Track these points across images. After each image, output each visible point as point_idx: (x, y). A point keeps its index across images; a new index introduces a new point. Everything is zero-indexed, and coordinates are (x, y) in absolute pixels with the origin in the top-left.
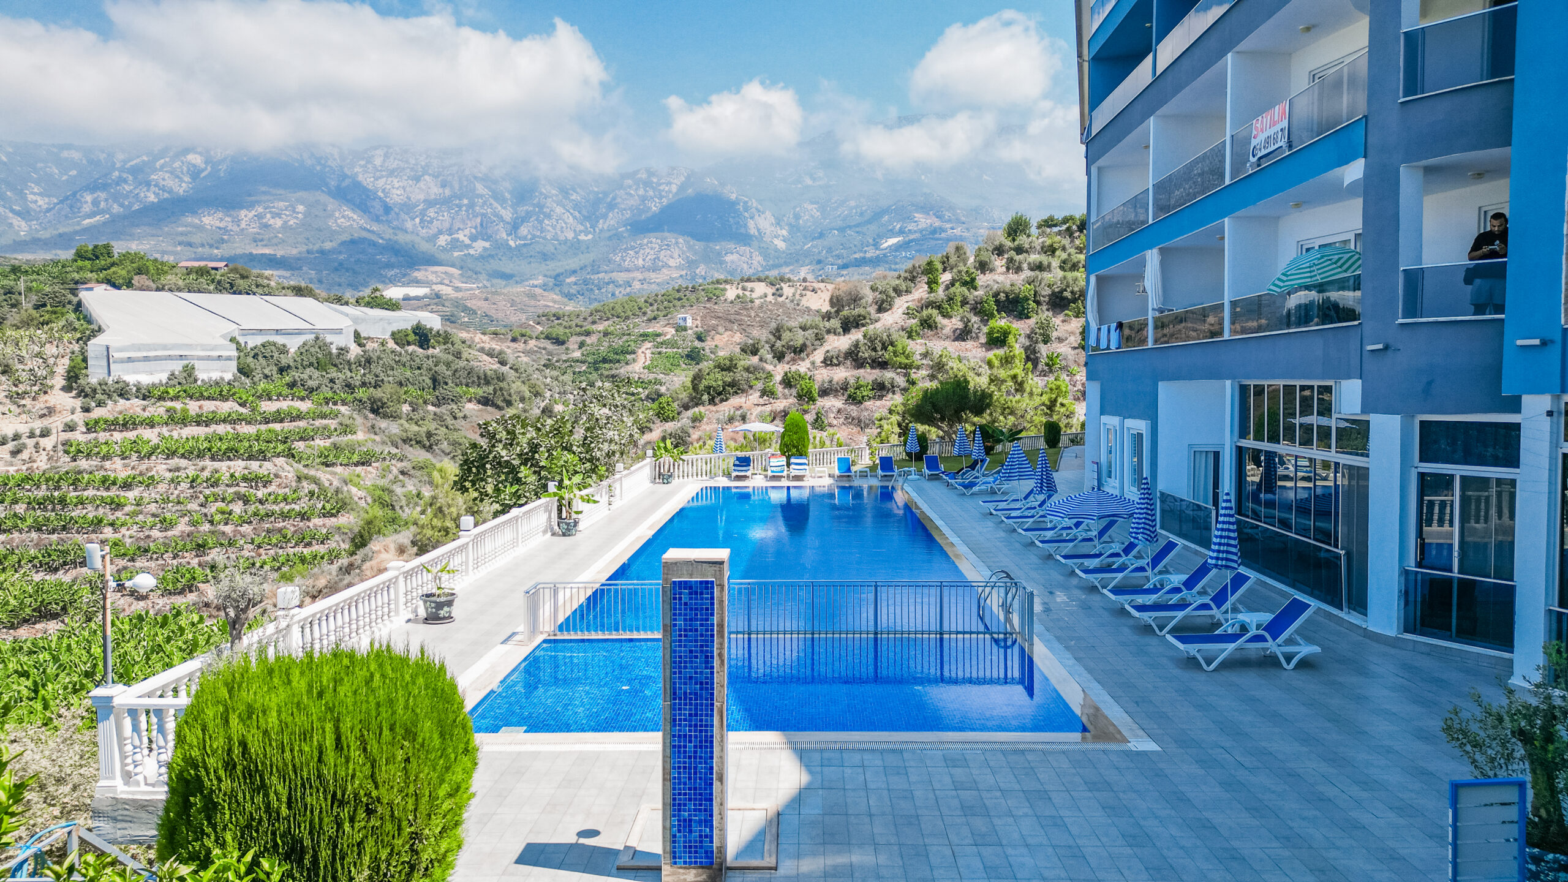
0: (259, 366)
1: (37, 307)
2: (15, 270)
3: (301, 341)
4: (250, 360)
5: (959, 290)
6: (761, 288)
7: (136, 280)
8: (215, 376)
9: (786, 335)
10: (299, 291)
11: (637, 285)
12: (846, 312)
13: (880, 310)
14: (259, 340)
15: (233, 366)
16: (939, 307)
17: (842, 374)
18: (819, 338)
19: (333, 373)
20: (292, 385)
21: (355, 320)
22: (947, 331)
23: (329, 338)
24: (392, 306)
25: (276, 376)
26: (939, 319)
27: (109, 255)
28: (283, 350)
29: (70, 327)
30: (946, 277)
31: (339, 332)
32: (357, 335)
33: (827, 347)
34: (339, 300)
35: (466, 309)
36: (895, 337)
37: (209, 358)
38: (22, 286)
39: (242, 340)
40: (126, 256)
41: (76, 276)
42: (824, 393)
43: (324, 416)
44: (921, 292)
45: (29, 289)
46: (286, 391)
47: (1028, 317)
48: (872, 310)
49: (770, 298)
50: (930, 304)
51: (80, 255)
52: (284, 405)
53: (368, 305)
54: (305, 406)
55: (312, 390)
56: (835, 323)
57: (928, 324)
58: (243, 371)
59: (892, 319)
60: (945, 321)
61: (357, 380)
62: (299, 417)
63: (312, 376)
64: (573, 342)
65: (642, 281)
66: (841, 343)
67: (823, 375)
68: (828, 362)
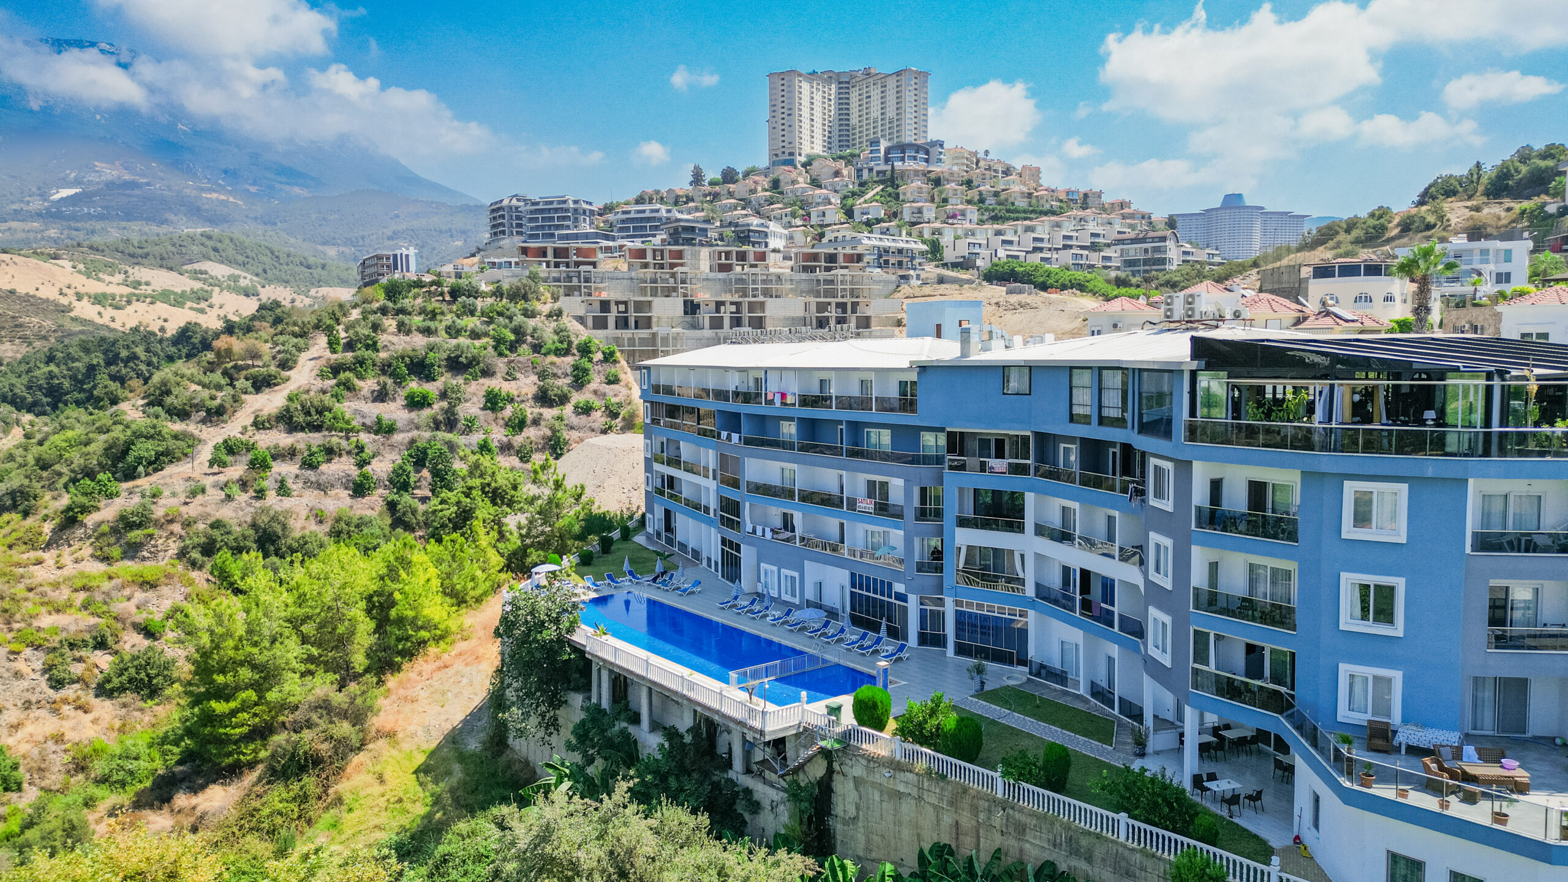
16: (352, 370)
17: (283, 438)
22: (365, 392)
26: (356, 381)
33: (248, 408)
36: (321, 400)
42: (275, 458)
47: (434, 380)
50: (340, 366)
57: (348, 387)
59: (305, 380)
60: (362, 383)
66: (265, 403)
68: (260, 425)
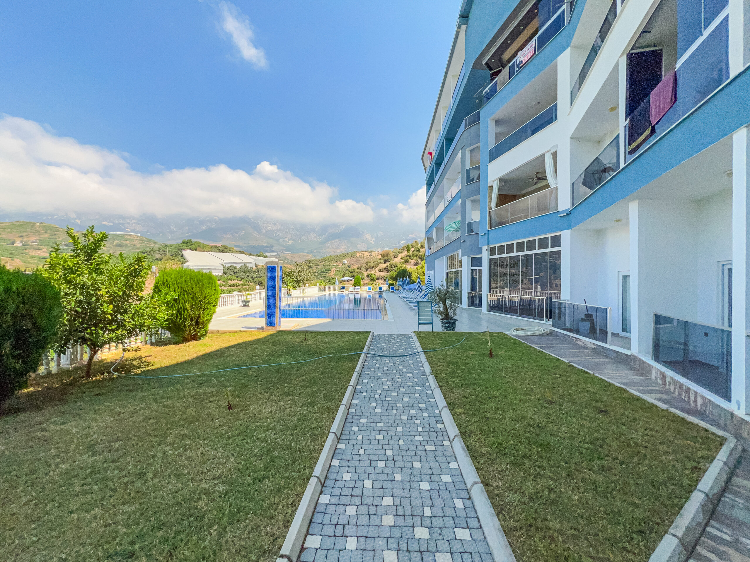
0: (229, 272)
1: (171, 255)
2: (166, 246)
3: (240, 265)
4: (226, 270)
5: (416, 252)
6: (366, 254)
7: (198, 249)
8: (217, 274)
9: (369, 264)
10: (241, 252)
11: (333, 253)
12: (385, 258)
13: (395, 257)
14: (229, 265)
15: (222, 272)
16: (410, 257)
17: (382, 274)
18: (378, 265)
19: (248, 274)
20: (237, 277)
21: (255, 260)
22: (412, 263)
23: (248, 265)
24: (266, 257)
25: (233, 274)
26: (410, 260)
27: (191, 242)
28: (235, 268)
29: (179, 260)
30: (413, 249)
31: (251, 263)
32: (255, 264)
33: (379, 267)
34: (251, 255)
35: (286, 259)
36: (398, 264)
37: (215, 269)
38: (167, 250)
39: (224, 265)
40: (195, 242)
41: (182, 248)
42: (378, 279)
43: (245, 285)
44: (405, 253)
45: (169, 251)
46: (236, 278)
48: (393, 258)
49: (369, 256)
50: (408, 256)
51: (183, 242)
52: (235, 282)
53: (259, 256)
54: (240, 283)
55: (242, 278)
56: (382, 261)
57: (406, 261)
58: (225, 273)
59: (398, 260)
60: (411, 261)
61: (255, 276)
62: (239, 286)
63: (243, 275)
64: (314, 268)
65: (334, 252)
66: (384, 266)
67: (378, 274)
68: (380, 271)
